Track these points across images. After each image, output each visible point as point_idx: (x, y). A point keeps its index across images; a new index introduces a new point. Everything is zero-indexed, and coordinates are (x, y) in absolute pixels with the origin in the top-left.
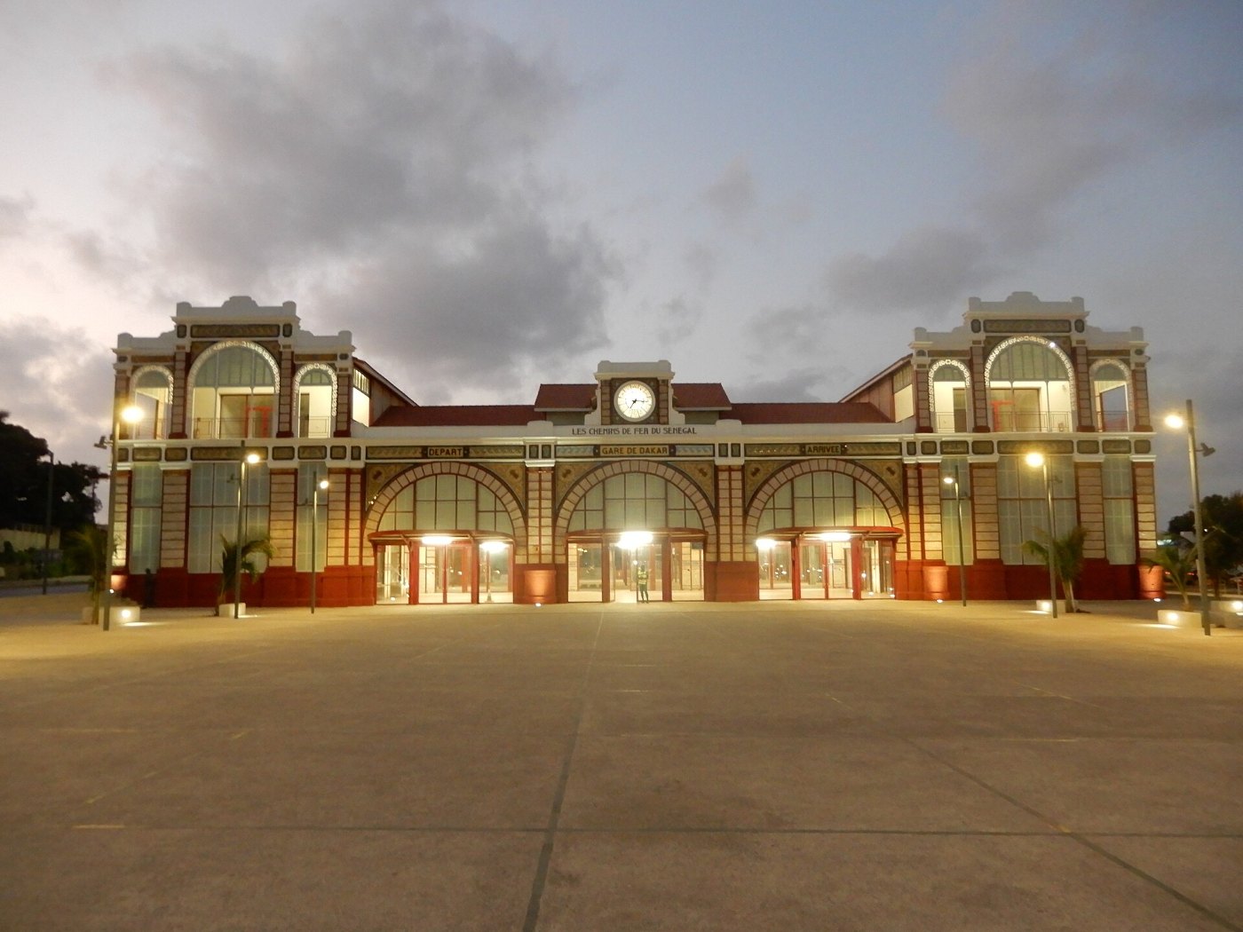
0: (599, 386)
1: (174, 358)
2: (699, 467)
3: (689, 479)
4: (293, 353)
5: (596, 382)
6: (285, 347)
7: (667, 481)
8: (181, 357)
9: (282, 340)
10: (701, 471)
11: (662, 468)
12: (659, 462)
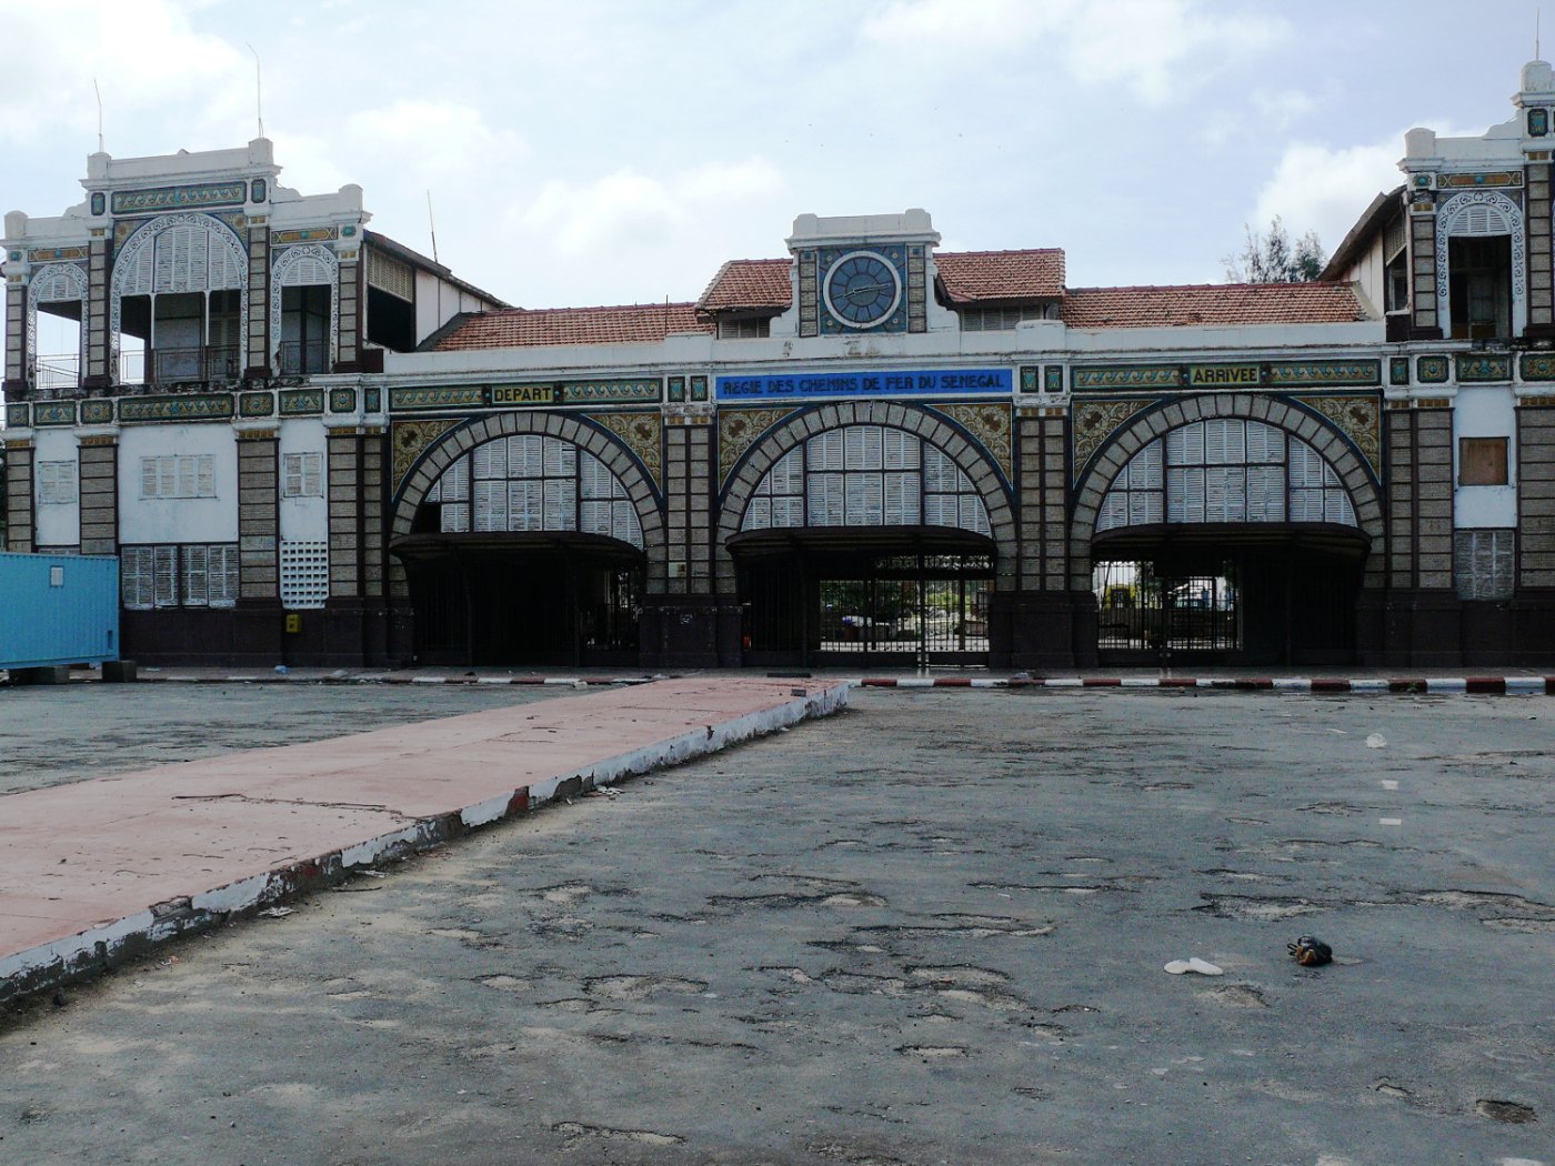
0: (796, 263)
1: (88, 250)
2: (985, 412)
3: (965, 435)
4: (268, 228)
5: (788, 256)
6: (255, 219)
7: (924, 440)
8: (99, 248)
9: (250, 208)
10: (988, 419)
11: (914, 416)
12: (907, 404)
